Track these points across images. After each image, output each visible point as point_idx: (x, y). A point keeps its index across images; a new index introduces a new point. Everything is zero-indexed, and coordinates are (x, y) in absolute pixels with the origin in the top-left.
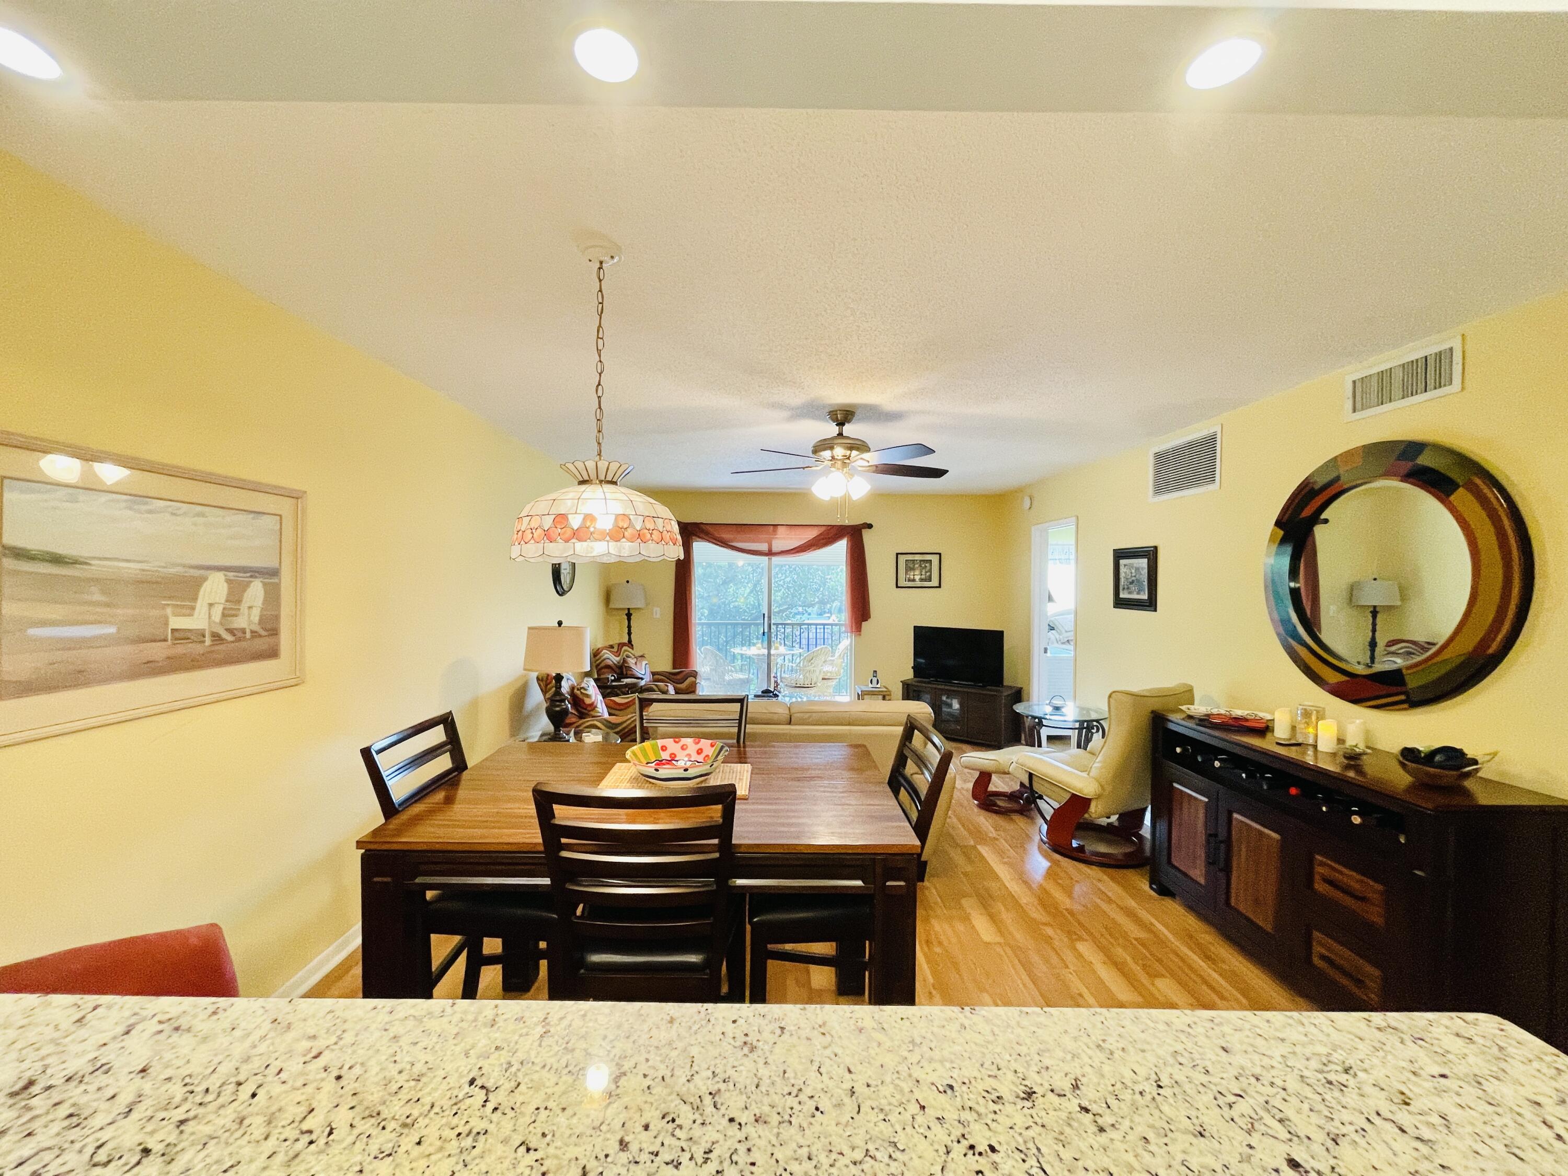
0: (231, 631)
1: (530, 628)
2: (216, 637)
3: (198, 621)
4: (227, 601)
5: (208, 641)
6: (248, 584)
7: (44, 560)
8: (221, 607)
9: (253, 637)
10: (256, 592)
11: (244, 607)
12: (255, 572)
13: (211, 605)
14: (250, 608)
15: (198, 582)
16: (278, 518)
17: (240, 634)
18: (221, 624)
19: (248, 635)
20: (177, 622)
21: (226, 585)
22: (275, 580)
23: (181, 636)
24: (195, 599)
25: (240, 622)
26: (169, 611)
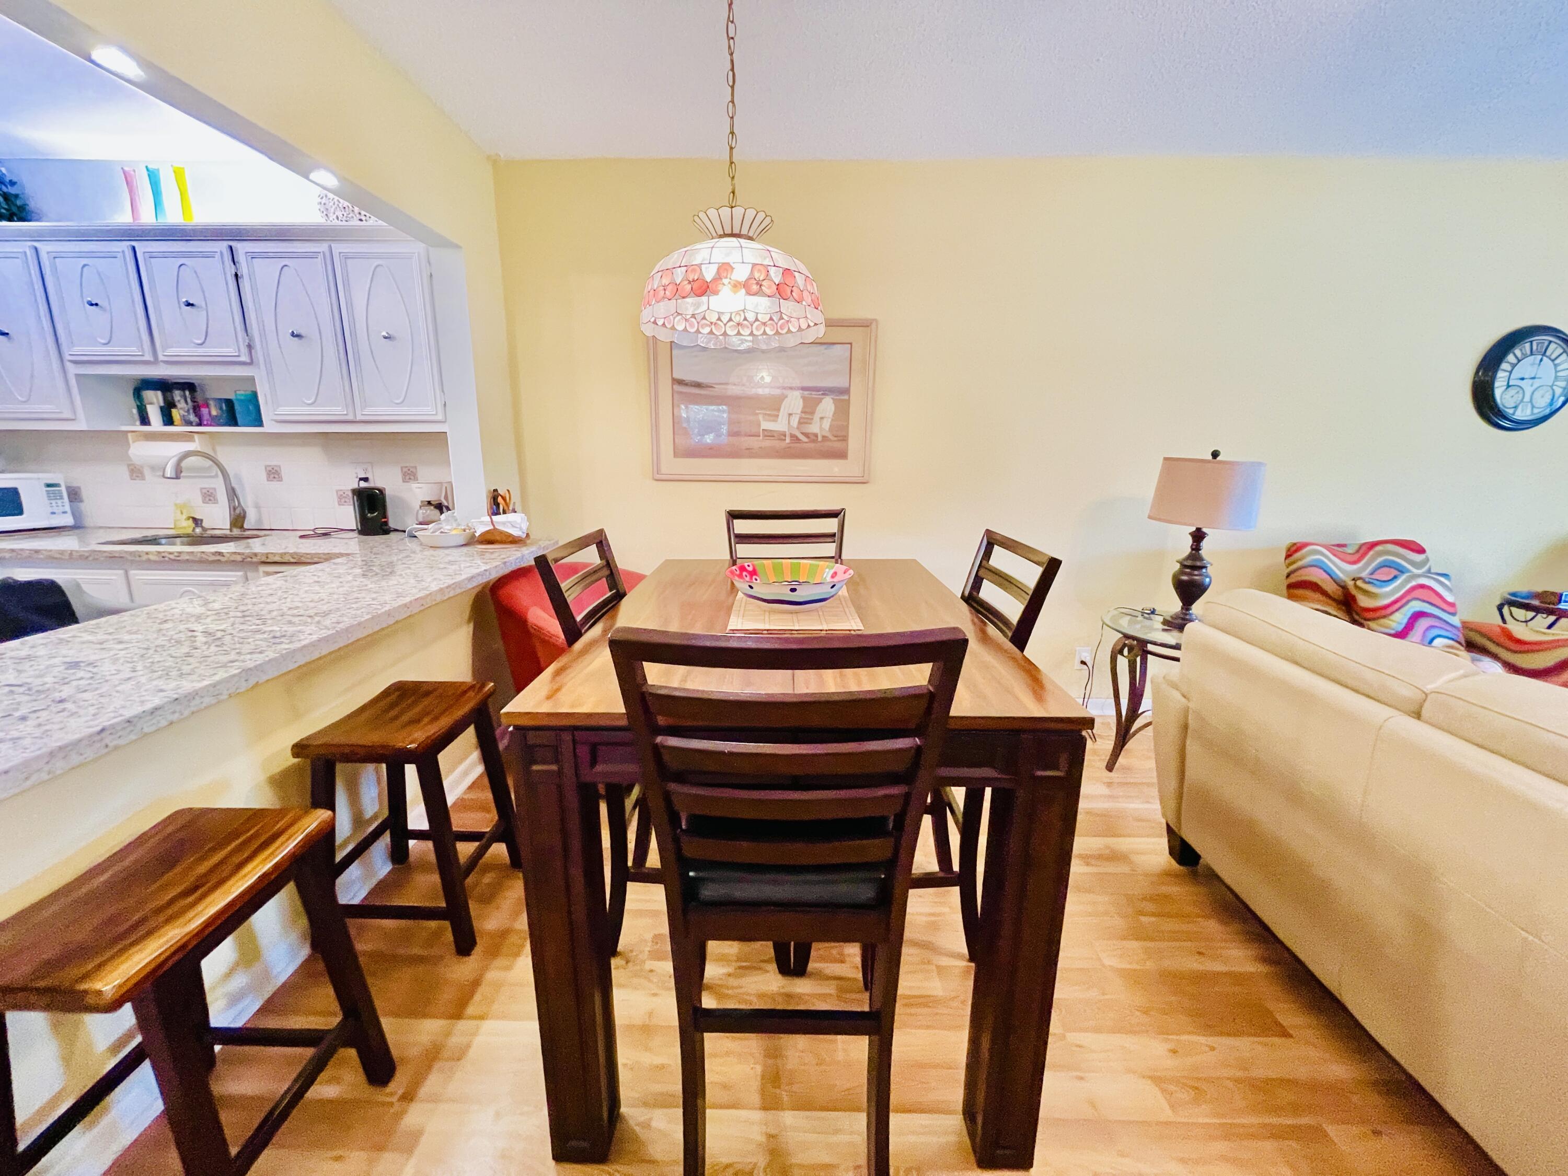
0: (806, 435)
1: (1166, 459)
2: (795, 438)
3: (780, 425)
4: (802, 412)
5: (788, 440)
6: (820, 401)
7: (692, 386)
8: (798, 417)
9: (823, 441)
10: (827, 406)
11: (816, 417)
12: (827, 391)
13: (790, 415)
14: (822, 418)
15: (783, 398)
16: (849, 346)
17: (813, 437)
18: (798, 428)
19: (820, 439)
20: (766, 425)
21: (801, 400)
22: (846, 397)
23: (769, 434)
24: (779, 410)
25: (814, 428)
26: (761, 417)
